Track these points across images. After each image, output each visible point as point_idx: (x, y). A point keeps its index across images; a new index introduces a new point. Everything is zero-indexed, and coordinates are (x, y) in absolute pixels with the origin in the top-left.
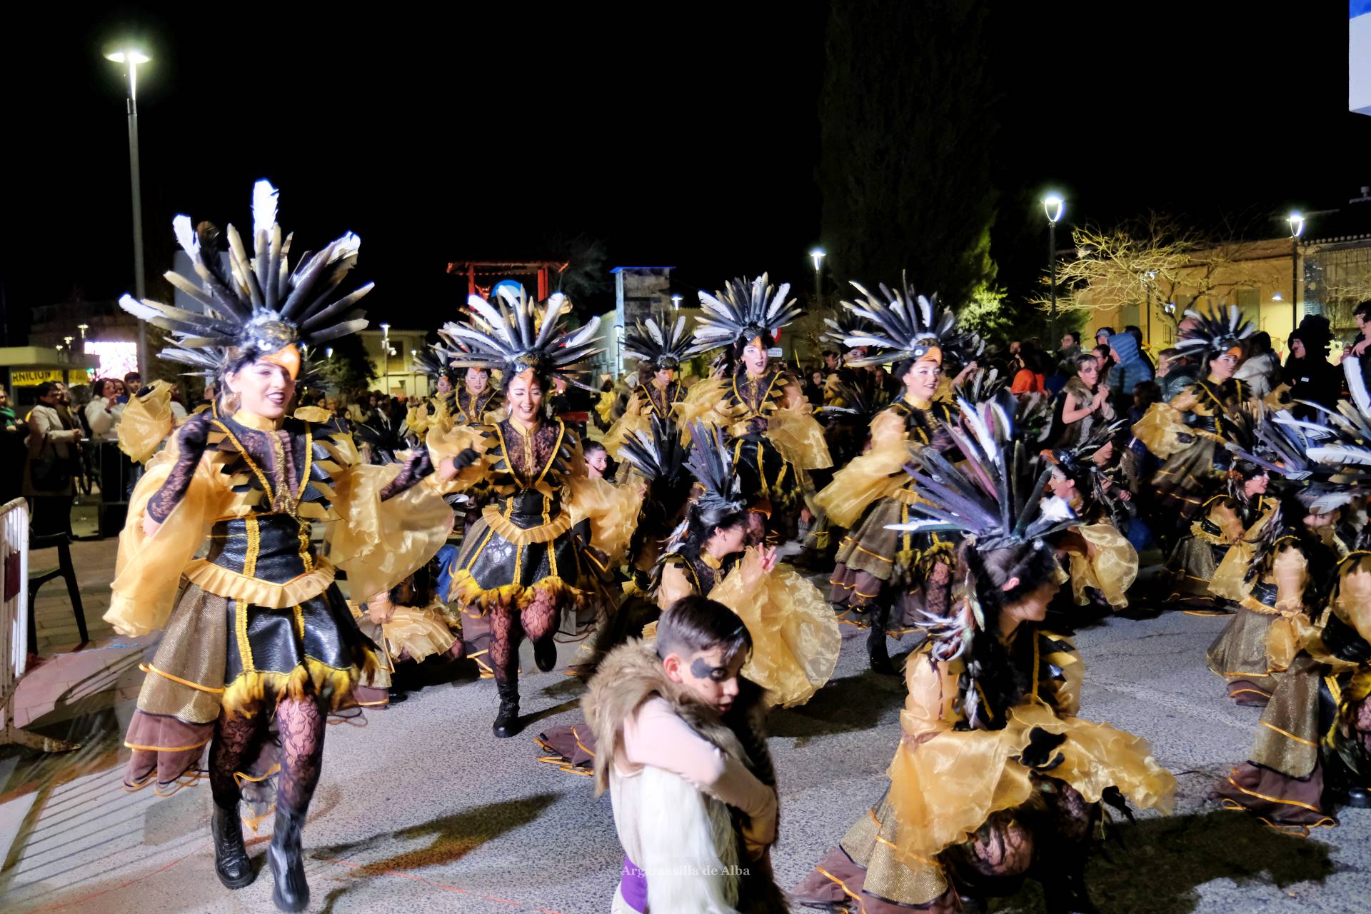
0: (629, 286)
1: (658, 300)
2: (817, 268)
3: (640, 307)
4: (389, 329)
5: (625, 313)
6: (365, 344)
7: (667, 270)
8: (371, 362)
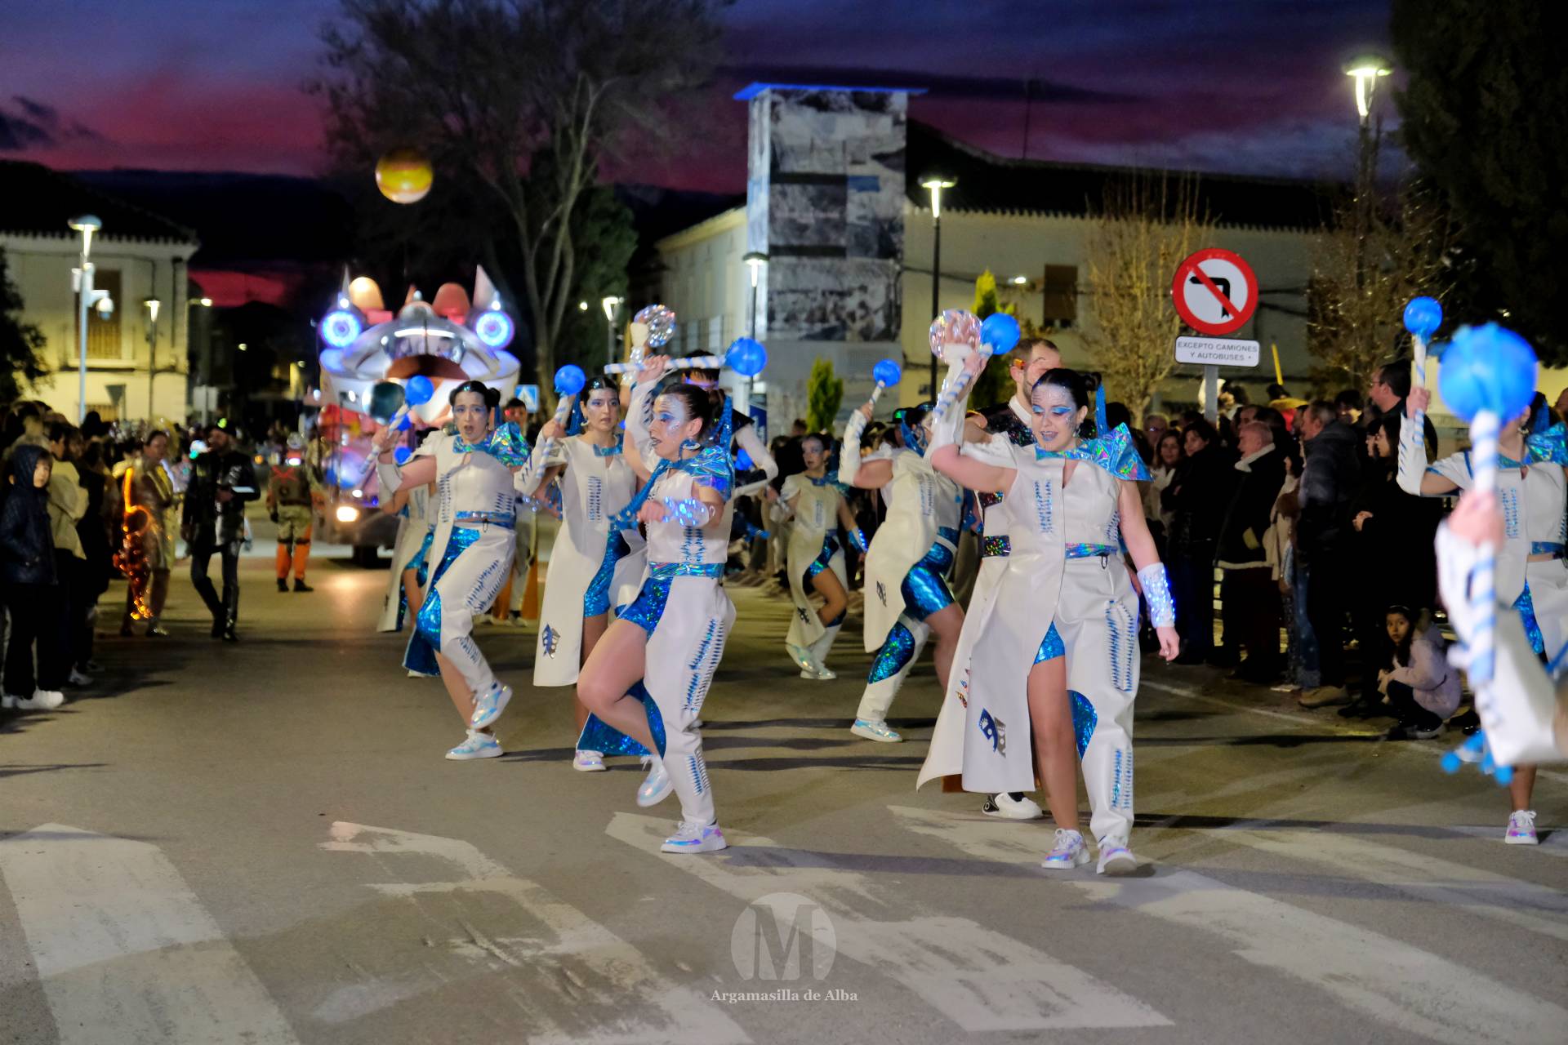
0: (788, 141)
1: (871, 184)
2: (1363, 111)
3: (815, 202)
4: (94, 233)
5: (772, 219)
6: (11, 274)
7: (899, 99)
8: (28, 329)
